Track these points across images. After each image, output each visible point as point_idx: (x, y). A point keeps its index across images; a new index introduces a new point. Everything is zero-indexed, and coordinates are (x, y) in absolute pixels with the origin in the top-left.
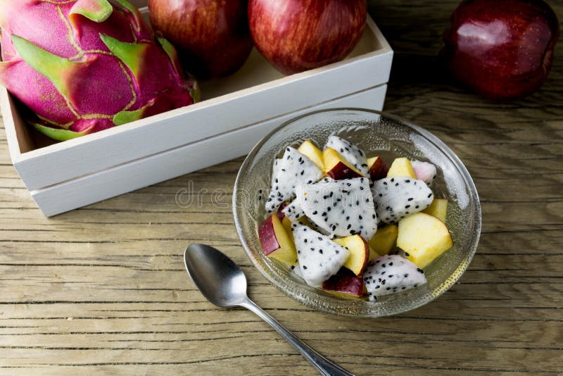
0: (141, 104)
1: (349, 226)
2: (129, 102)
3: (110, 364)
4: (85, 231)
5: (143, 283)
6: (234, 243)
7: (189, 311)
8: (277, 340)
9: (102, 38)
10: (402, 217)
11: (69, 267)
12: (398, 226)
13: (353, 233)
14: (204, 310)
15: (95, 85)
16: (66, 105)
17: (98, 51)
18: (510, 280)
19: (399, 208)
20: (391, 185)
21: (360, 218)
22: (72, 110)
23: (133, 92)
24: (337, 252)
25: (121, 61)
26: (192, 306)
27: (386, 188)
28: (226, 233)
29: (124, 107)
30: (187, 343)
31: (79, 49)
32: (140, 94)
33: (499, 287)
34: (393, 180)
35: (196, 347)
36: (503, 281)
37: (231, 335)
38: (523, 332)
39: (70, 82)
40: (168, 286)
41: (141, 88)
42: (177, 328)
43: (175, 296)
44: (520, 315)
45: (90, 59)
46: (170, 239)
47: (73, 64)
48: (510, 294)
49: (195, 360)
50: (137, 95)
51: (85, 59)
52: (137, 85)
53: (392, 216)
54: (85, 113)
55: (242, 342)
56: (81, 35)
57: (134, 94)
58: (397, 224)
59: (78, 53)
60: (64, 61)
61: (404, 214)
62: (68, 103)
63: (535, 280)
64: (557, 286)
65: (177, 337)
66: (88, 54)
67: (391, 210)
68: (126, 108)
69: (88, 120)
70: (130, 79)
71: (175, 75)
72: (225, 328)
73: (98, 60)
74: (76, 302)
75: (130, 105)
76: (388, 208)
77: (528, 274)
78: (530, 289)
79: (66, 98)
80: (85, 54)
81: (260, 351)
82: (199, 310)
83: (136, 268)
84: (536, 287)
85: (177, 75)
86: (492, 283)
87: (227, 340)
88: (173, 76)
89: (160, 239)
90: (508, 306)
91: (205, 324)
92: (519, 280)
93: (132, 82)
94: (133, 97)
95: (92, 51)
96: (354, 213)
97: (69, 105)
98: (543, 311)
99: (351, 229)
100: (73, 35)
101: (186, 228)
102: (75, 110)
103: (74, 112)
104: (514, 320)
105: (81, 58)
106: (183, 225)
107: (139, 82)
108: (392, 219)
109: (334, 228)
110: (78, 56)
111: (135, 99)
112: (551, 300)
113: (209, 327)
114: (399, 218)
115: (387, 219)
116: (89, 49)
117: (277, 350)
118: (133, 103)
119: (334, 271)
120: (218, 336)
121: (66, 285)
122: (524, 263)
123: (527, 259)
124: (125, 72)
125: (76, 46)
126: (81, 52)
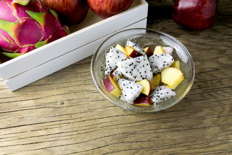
0: (46, 38)
1: (141, 76)
2: (41, 38)
3: (49, 147)
4: (29, 95)
5: (57, 113)
6: (93, 92)
7: (78, 122)
8: (117, 128)
9: (27, 12)
10: (162, 70)
11: (24, 111)
12: (161, 74)
13: (143, 79)
14: (84, 121)
15: (26, 32)
17: (26, 18)
18: (208, 91)
19: (160, 66)
20: (156, 58)
21: (145, 72)
22: (18, 44)
23: (42, 33)
24: (138, 87)
25: (36, 21)
26: (79, 120)
27: (154, 59)
28: (89, 88)
29: (39, 40)
30: (79, 135)
31: (18, 18)
32: (45, 34)
33: (204, 94)
34: (156, 56)
35: (83, 136)
36: (205, 92)
37: (97, 129)
38: (216, 111)
39: (16, 32)
40: (68, 113)
41: (46, 31)
42: (74, 129)
43: (71, 117)
44: (213, 104)
45: (23, 21)
46: (65, 94)
47: (16, 24)
48: (209, 96)
49: (84, 141)
50: (44, 34)
51: (21, 22)
52: (44, 30)
53: (158, 70)
54: (23, 44)
55: (103, 131)
56: (18, 12)
57: (43, 34)
58: (160, 73)
59: (17, 19)
60: (12, 23)
61: (163, 69)
62: (16, 41)
63: (218, 89)
64: (227, 91)
65: (75, 133)
66: (22, 19)
67: (157, 67)
68: (40, 40)
69: (25, 47)
70: (40, 28)
71: (58, 24)
72: (95, 127)
73: (26, 21)
74: (30, 125)
75: (41, 39)
76: (156, 67)
77: (215, 87)
78: (217, 94)
79: (14, 39)
80: (20, 19)
81: (110, 134)
82: (82, 121)
83: (53, 107)
84: (219, 92)
85: (59, 24)
86: (201, 93)
87: (96, 132)
88: (58, 25)
89: (61, 94)
90: (209, 101)
91: (86, 126)
92: (212, 91)
93: (41, 29)
94: (42, 35)
95: (24, 18)
96: (142, 70)
97: (16, 42)
98: (223, 101)
99: (142, 77)
100: (14, 12)
101: (72, 88)
102: (19, 44)
103: (19, 45)
104: (212, 107)
105: (19, 22)
106: (70, 87)
107: (44, 29)
108: (158, 71)
109: (135, 77)
110: (18, 21)
111: (43, 36)
112: (225, 96)
113: (88, 127)
114: (161, 71)
115: (156, 72)
116: (22, 17)
117: (118, 133)
118: (43, 38)
119: (138, 95)
120: (92, 130)
121: (24, 118)
122: (213, 83)
123: (213, 82)
124: (38, 25)
125: (16, 16)
126: (19, 19)
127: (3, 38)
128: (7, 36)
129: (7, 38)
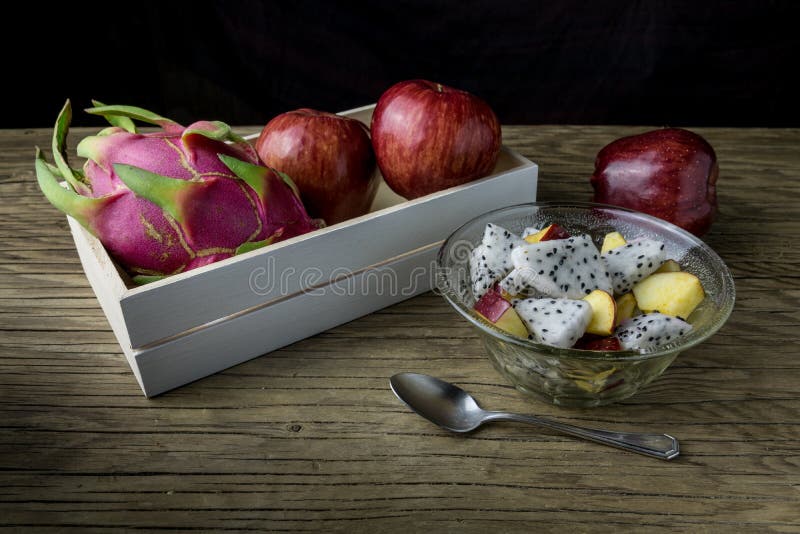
0: (269, 233)
2: (254, 232)
4: (202, 397)
5: (273, 452)
6: (396, 409)
7: (334, 485)
9: (221, 157)
11: (175, 435)
14: (355, 484)
16: (178, 240)
17: (217, 173)
22: (185, 246)
23: (258, 219)
25: (244, 182)
26: (339, 479)
28: (386, 399)
29: (248, 237)
30: (330, 523)
31: (194, 172)
32: (266, 222)
33: (766, 461)
36: (769, 453)
37: (393, 514)
39: (186, 207)
40: (307, 455)
41: (268, 214)
42: (317, 505)
43: (315, 467)
45: (208, 180)
46: (312, 405)
48: (782, 469)
50: (263, 223)
52: (262, 210)
54: (201, 247)
55: (408, 522)
56: (196, 158)
57: (260, 222)
59: (193, 176)
60: (180, 181)
62: (181, 236)
65: (316, 515)
66: (204, 176)
68: (251, 239)
70: (254, 204)
73: (216, 183)
75: (255, 236)
79: (178, 231)
80: (201, 177)
82: (349, 484)
83: (265, 436)
86: (754, 456)
87: (387, 520)
89: (299, 405)
91: (356, 500)
93: (256, 208)
94: (258, 226)
95: (210, 173)
97: (182, 240)
100: (186, 158)
101: (333, 394)
102: (189, 245)
103: (188, 249)
105: (197, 182)
106: (328, 391)
107: (267, 205)
110: (193, 180)
111: (261, 227)
113: (362, 504)
116: (205, 171)
118: (258, 232)
120: (374, 514)
121: (169, 454)
124: (248, 196)
125: (190, 169)
126: (197, 175)
127: (146, 228)
128: (159, 221)
129: (157, 228)
